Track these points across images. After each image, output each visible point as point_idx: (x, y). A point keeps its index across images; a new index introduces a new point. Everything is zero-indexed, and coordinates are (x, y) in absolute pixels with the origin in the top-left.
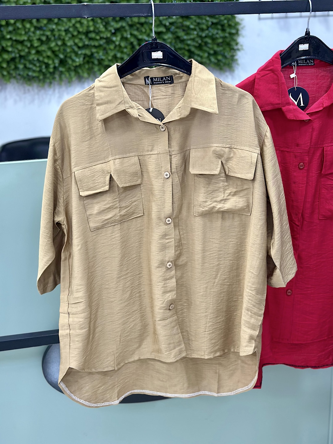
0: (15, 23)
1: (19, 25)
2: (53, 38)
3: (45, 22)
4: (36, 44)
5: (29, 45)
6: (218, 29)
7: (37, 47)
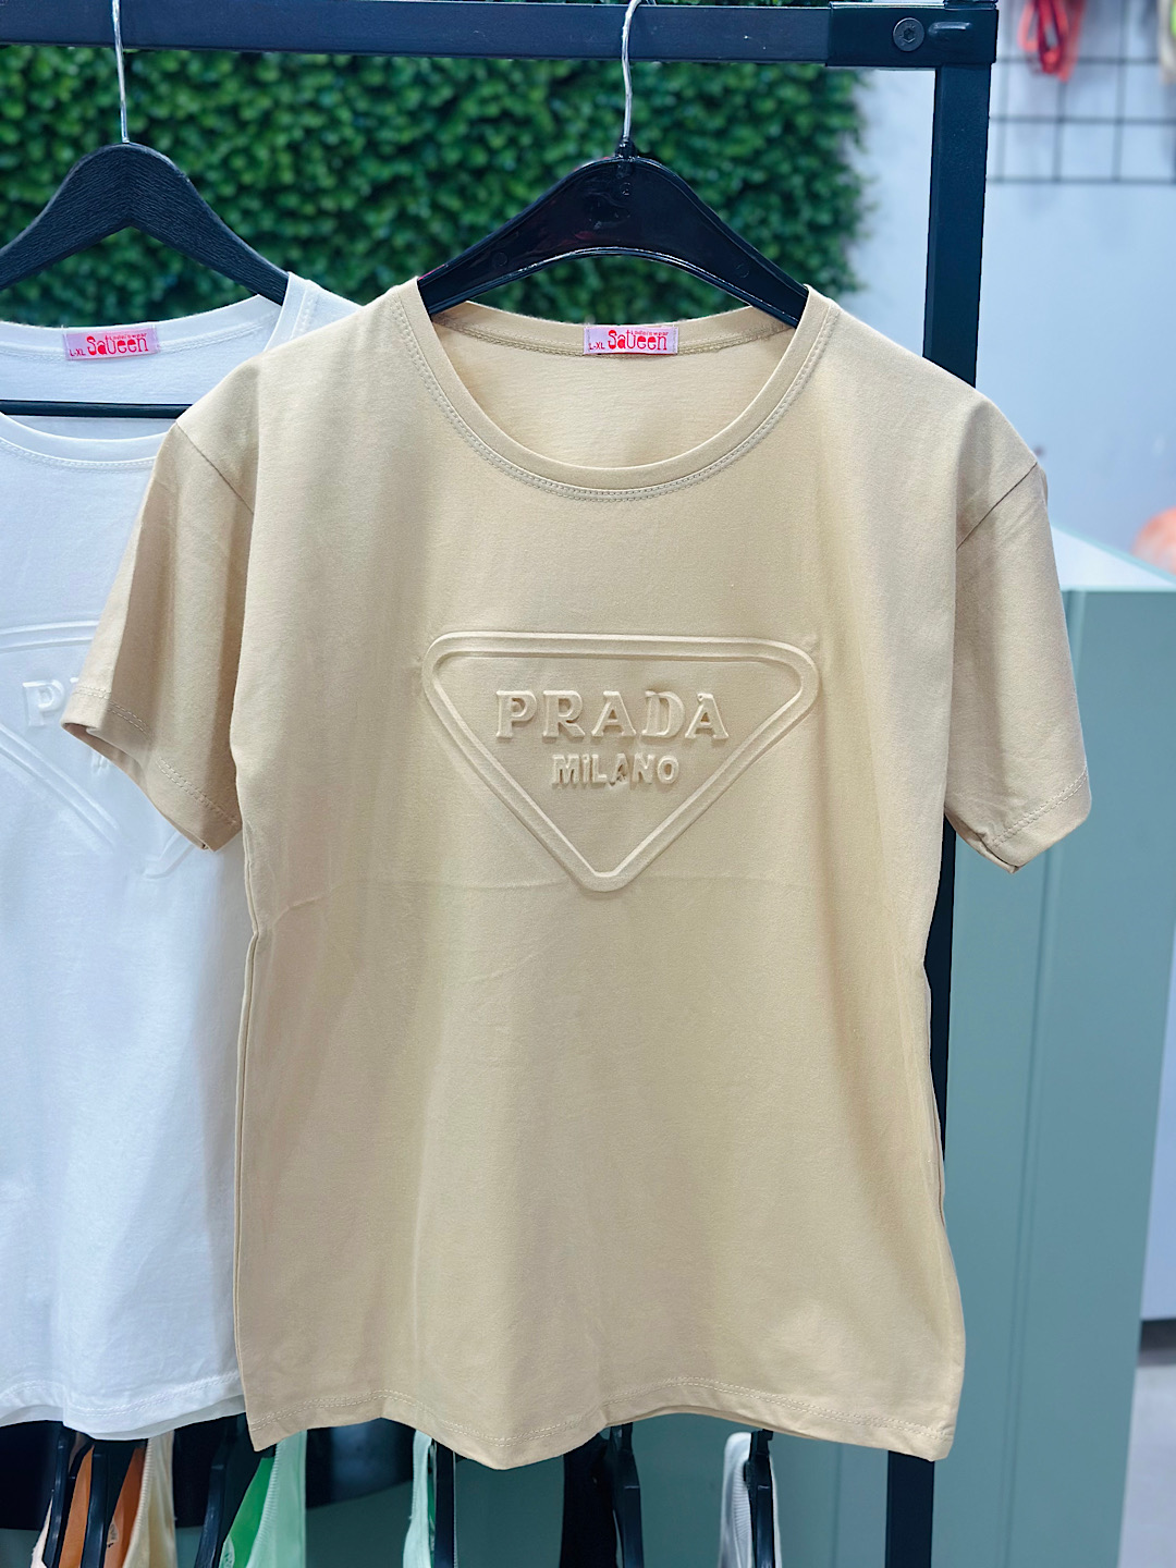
6: (768, 208)
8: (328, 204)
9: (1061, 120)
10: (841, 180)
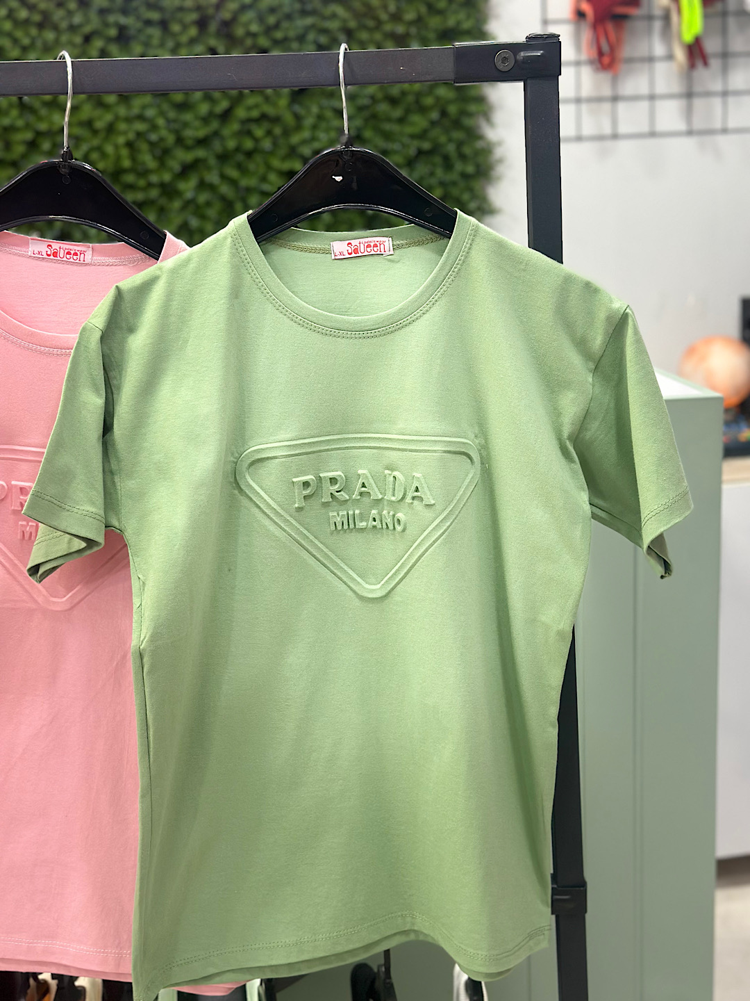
8: (154, 178)
9: (615, 99)
10: (479, 144)
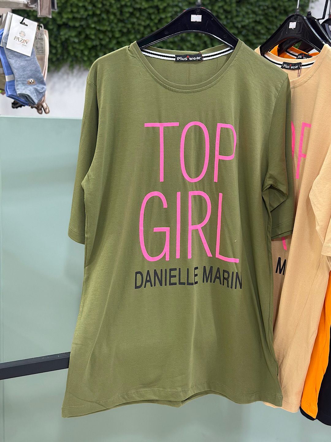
0: (100, 15)
1: (104, 16)
2: (133, 31)
3: (128, 15)
4: (117, 35)
5: (110, 35)
7: (118, 38)
